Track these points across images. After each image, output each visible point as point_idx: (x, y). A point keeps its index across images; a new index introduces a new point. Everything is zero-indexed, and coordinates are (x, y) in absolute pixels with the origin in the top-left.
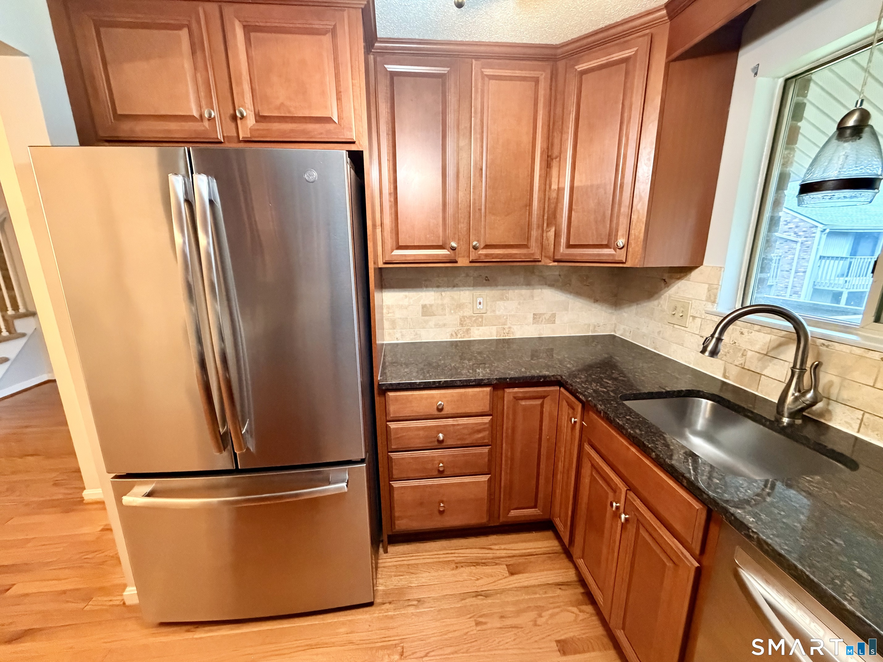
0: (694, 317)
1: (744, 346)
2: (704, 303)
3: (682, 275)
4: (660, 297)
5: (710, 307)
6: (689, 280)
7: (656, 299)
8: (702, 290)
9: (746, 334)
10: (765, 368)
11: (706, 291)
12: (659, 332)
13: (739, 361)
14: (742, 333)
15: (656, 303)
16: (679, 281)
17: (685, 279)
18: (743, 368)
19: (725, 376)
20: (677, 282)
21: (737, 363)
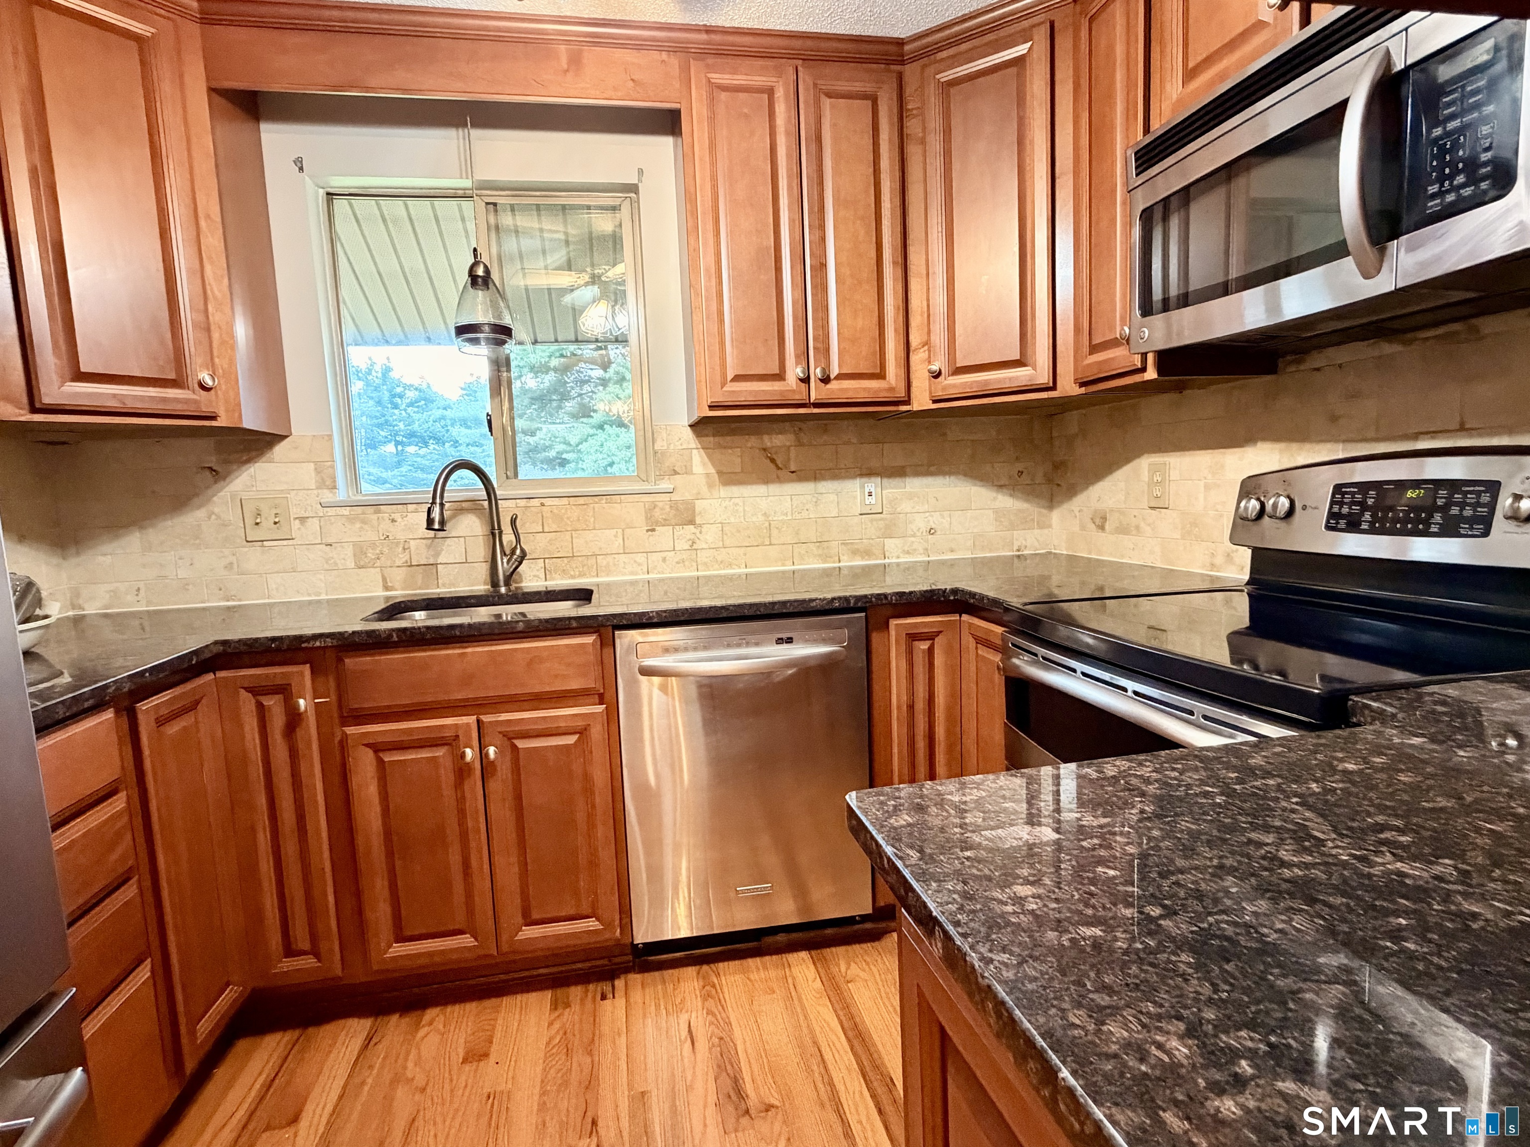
0: (303, 520)
1: (402, 537)
2: (315, 492)
3: (254, 453)
4: (209, 500)
5: (327, 496)
6: (271, 461)
7: (199, 507)
8: (307, 474)
9: (399, 520)
10: (437, 554)
11: (313, 474)
12: (229, 567)
13: (402, 558)
14: (393, 521)
15: (201, 513)
16: (248, 466)
17: (264, 459)
18: (411, 566)
19: (387, 588)
20: (244, 468)
21: (398, 563)
